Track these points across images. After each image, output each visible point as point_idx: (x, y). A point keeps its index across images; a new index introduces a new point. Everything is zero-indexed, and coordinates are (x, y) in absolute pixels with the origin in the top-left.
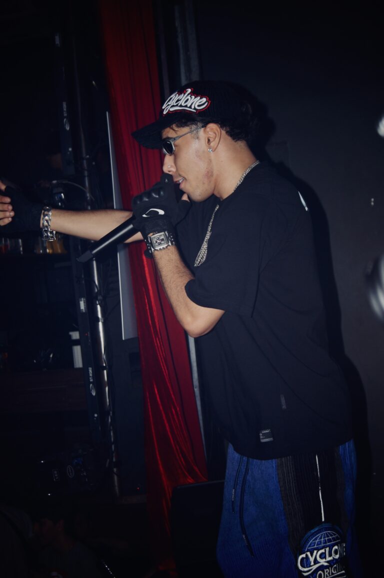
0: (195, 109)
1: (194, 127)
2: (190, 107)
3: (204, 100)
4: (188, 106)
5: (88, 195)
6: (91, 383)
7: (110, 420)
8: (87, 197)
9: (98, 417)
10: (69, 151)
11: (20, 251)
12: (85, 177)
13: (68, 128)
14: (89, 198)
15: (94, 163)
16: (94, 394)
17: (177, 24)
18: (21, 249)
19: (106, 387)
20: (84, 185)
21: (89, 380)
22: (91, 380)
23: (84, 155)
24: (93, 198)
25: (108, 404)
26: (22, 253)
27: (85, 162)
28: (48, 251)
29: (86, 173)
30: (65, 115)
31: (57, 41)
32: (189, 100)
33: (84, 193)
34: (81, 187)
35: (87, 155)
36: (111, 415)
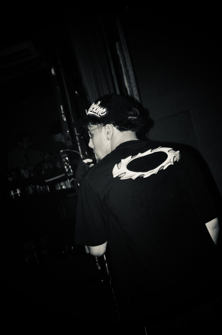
0: (99, 115)
1: (99, 125)
2: (97, 114)
3: (105, 110)
4: (97, 113)
5: (81, 156)
6: (97, 262)
7: (111, 283)
8: (81, 157)
9: (103, 281)
10: (67, 132)
11: (48, 190)
12: (78, 146)
13: (65, 120)
14: (82, 158)
15: (82, 137)
16: (100, 269)
17: (118, 53)
18: (48, 189)
19: (106, 264)
20: (78, 151)
21: (96, 261)
22: (97, 261)
23: (76, 134)
24: (84, 157)
25: (108, 273)
26: (49, 191)
27: (77, 137)
28: (63, 187)
29: (79, 144)
30: (63, 112)
31: (53, 72)
32: (98, 109)
33: (79, 155)
34: (77, 152)
35: (77, 133)
36: (111, 279)
